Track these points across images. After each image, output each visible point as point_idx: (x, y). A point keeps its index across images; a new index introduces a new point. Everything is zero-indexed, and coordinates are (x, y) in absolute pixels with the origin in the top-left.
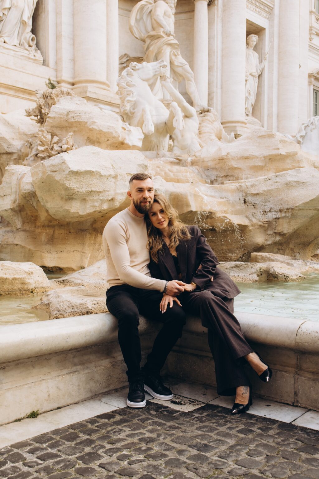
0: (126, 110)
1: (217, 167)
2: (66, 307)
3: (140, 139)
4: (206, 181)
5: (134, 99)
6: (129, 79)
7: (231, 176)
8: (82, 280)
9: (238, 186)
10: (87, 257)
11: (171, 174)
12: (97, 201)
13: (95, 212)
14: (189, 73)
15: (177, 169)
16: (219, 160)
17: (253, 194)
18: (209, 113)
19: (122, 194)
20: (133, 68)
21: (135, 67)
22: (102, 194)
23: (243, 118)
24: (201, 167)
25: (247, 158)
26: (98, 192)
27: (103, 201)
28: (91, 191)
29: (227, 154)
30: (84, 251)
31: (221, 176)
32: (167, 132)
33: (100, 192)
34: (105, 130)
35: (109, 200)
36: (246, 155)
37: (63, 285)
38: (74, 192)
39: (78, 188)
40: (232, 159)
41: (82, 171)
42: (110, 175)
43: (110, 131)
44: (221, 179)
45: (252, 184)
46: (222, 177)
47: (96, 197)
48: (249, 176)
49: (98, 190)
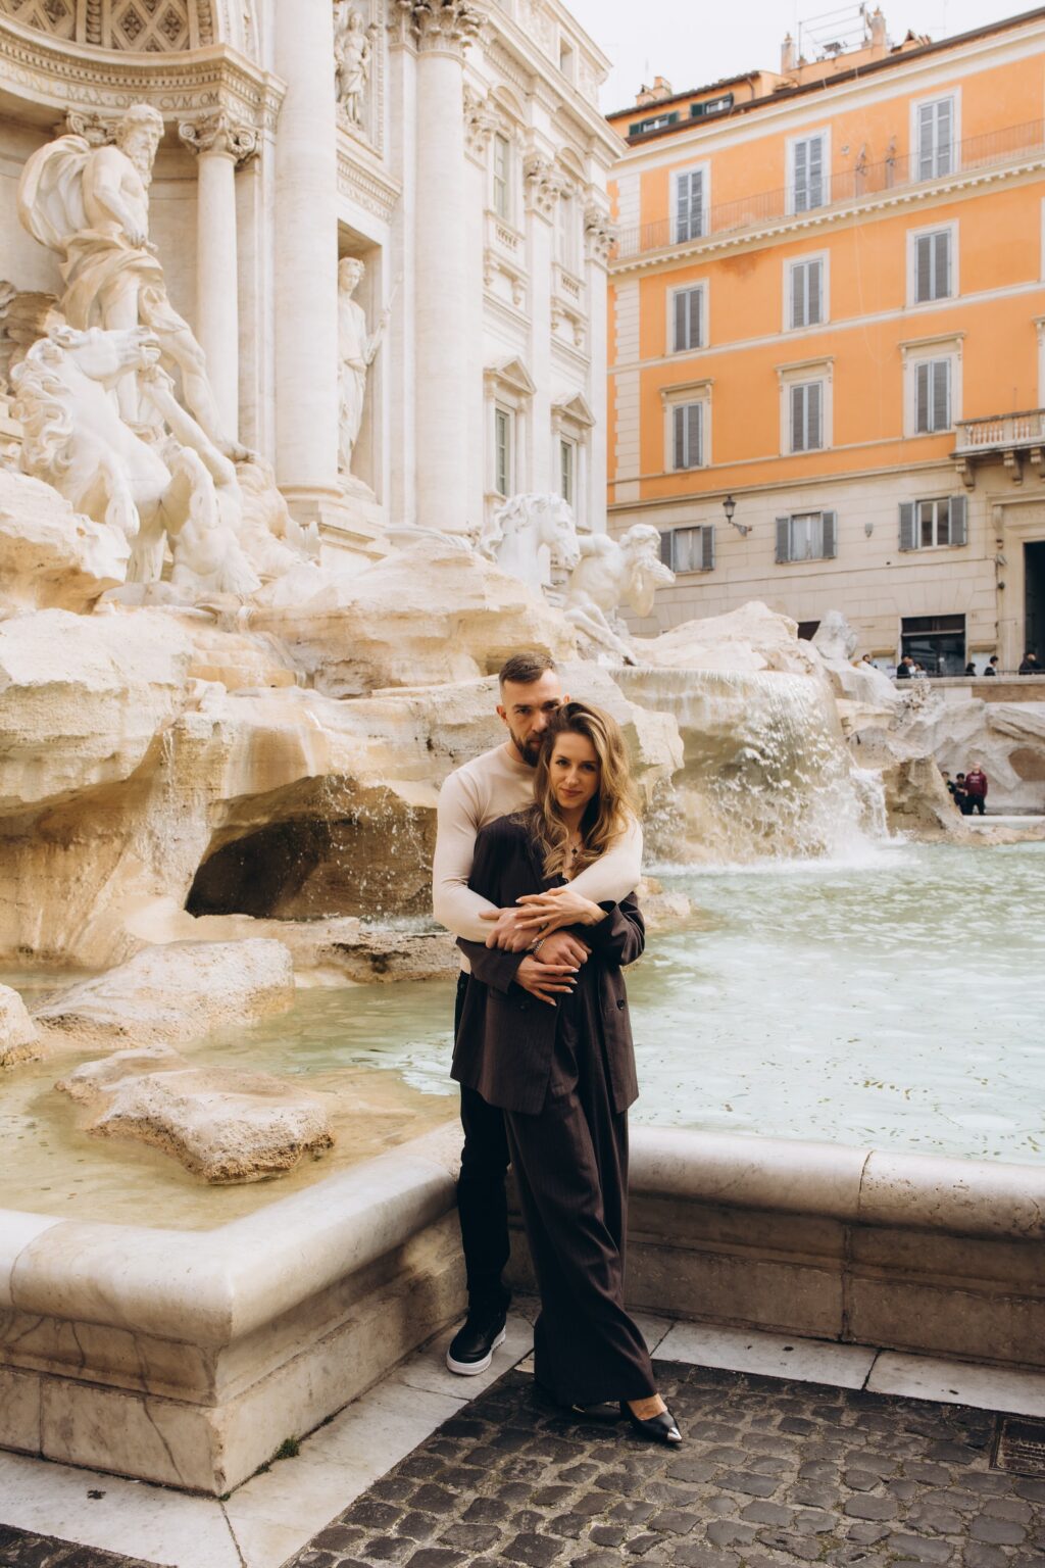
0: (44, 460)
1: (323, 635)
3: (121, 560)
4: (295, 677)
5: (66, 431)
6: (49, 372)
7: (362, 662)
8: (114, 1014)
9: (411, 705)
10: (36, 919)
11: (202, 655)
12: (71, 762)
13: (64, 792)
14: (191, 351)
15: (215, 641)
16: (330, 617)
17: (449, 725)
18: (248, 465)
19: (139, 742)
20: (61, 341)
21: (67, 339)
22: (88, 743)
23: (332, 480)
24: (279, 636)
25: (402, 617)
26: (76, 738)
27: (88, 763)
28: (60, 737)
29: (349, 604)
30: (23, 901)
31: (336, 661)
33: (83, 738)
34: (35, 539)
35: (107, 760)
36: (403, 608)
37: (62, 1032)
38: (15, 742)
39: (25, 730)
40: (364, 617)
41: (41, 683)
42: (108, 692)
43: (49, 540)
44: (334, 669)
45: (448, 699)
46: (337, 665)
47: (68, 754)
49: (77, 734)
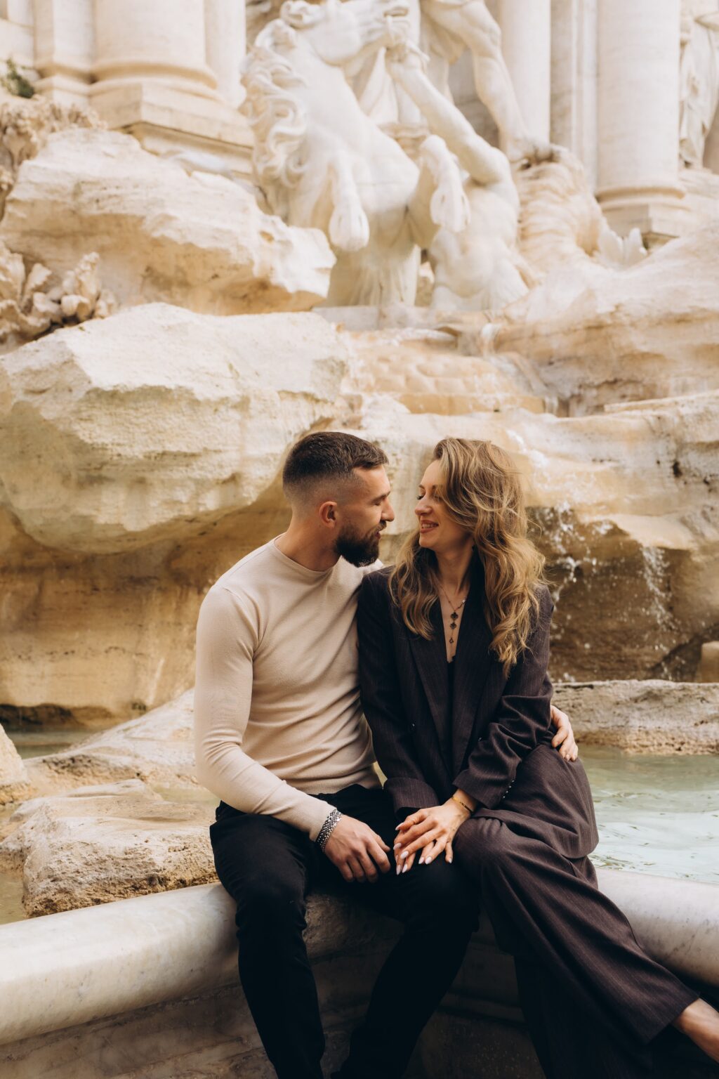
0: (272, 169)
1: (581, 352)
2: (78, 864)
3: (320, 270)
4: (544, 404)
5: (298, 131)
6: (280, 60)
7: (630, 381)
8: (136, 756)
9: (652, 420)
10: (154, 671)
11: (428, 383)
12: (182, 484)
13: (177, 520)
14: (483, 28)
15: (446, 366)
16: (589, 328)
17: (702, 444)
18: (552, 166)
19: (265, 461)
20: (294, 21)
21: (299, 17)
22: (196, 464)
23: (670, 175)
24: (528, 356)
25: (682, 320)
26: (185, 455)
27: (202, 485)
28: (164, 454)
29: (612, 309)
30: (144, 651)
31: (596, 383)
32: (412, 239)
33: (193, 455)
34: (204, 244)
35: (225, 482)
36: (681, 308)
37: (71, 776)
38: (107, 458)
39: (119, 445)
40: (633, 325)
41: (131, 387)
42: (224, 401)
43: (223, 245)
44: (594, 392)
45: (701, 410)
46: (598, 387)
47: (178, 473)
48: (690, 380)
49: (185, 450)
